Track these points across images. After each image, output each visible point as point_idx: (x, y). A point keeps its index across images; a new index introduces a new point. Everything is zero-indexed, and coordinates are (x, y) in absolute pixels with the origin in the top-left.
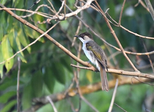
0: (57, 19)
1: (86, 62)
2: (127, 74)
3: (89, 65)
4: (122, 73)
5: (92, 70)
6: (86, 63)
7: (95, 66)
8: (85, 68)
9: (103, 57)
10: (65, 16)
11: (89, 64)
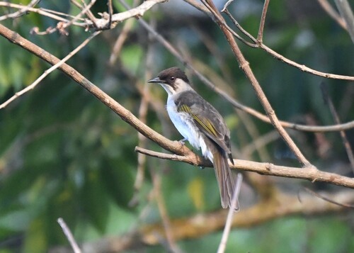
0: (90, 27)
1: (176, 142)
2: (284, 173)
3: (182, 151)
4: (269, 169)
5: (192, 164)
6: (176, 144)
7: (198, 152)
8: (174, 156)
9: (220, 127)
10: (111, 17)
11: (185, 147)
